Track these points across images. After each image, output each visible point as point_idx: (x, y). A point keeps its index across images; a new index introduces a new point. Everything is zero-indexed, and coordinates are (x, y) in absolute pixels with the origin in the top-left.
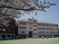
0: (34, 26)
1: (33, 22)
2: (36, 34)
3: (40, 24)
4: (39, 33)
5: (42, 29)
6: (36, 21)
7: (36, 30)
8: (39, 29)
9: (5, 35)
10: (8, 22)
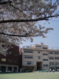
0: (44, 54)
1: (43, 50)
2: (47, 65)
3: (51, 52)
4: (50, 64)
5: (54, 59)
6: (46, 48)
7: (47, 60)
8: (50, 58)
9: (5, 67)
10: (7, 50)
